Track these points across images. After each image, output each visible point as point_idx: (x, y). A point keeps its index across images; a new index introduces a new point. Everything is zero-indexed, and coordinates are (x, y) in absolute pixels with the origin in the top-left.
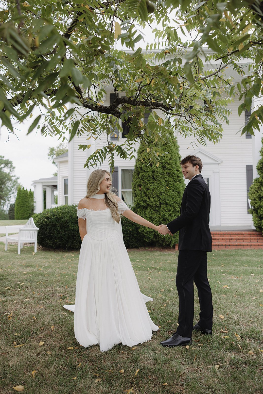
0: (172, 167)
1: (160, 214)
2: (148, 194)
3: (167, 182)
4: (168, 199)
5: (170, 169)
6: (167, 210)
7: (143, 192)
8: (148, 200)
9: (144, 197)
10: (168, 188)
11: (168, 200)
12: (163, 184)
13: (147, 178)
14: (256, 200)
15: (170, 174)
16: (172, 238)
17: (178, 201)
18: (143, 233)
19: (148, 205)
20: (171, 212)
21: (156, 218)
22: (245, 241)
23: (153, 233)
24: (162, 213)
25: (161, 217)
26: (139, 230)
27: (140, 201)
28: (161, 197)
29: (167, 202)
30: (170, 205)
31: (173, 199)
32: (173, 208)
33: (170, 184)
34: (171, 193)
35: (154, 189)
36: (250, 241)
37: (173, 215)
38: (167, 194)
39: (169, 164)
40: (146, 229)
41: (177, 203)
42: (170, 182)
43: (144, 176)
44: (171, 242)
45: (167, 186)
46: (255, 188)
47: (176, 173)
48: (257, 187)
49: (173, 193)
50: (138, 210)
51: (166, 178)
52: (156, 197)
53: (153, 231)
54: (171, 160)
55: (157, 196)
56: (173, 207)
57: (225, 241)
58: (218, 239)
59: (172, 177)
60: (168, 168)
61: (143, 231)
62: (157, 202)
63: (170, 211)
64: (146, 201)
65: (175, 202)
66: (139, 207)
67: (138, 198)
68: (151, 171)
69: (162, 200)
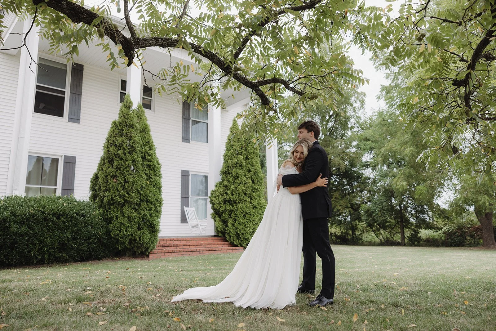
0: (153, 159)
1: (139, 214)
2: (127, 187)
3: (147, 175)
4: (150, 195)
5: (151, 161)
6: (148, 209)
7: (120, 185)
8: (127, 195)
9: (121, 191)
10: (148, 182)
11: (150, 197)
12: (144, 178)
13: (126, 168)
14: (221, 204)
15: (151, 166)
16: (150, 243)
17: (159, 199)
18: (117, 237)
19: (126, 201)
20: (152, 212)
21: (135, 219)
22: (212, 246)
23: (130, 237)
24: (143, 212)
25: (140, 217)
26: (111, 234)
27: (115, 196)
28: (142, 192)
29: (149, 199)
30: (152, 203)
31: (154, 195)
32: (154, 207)
33: (152, 178)
34: (152, 189)
35: (134, 182)
36: (216, 246)
37: (154, 215)
38: (149, 190)
39: (149, 156)
40: (124, 232)
41: (158, 201)
42: (151, 175)
43: (122, 165)
44: (148, 248)
45: (147, 180)
46: (221, 191)
47: (157, 166)
48: (222, 190)
49: (154, 188)
50: (112, 207)
51: (146, 170)
52: (136, 192)
53: (131, 235)
54: (152, 150)
55: (138, 191)
56: (154, 205)
57: (195, 247)
58: (189, 245)
59: (153, 169)
60: (148, 159)
61: (118, 235)
62: (138, 198)
63: (150, 210)
64: (124, 196)
65: (157, 199)
66: (113, 204)
67: (113, 191)
68: (131, 160)
69: (143, 197)
